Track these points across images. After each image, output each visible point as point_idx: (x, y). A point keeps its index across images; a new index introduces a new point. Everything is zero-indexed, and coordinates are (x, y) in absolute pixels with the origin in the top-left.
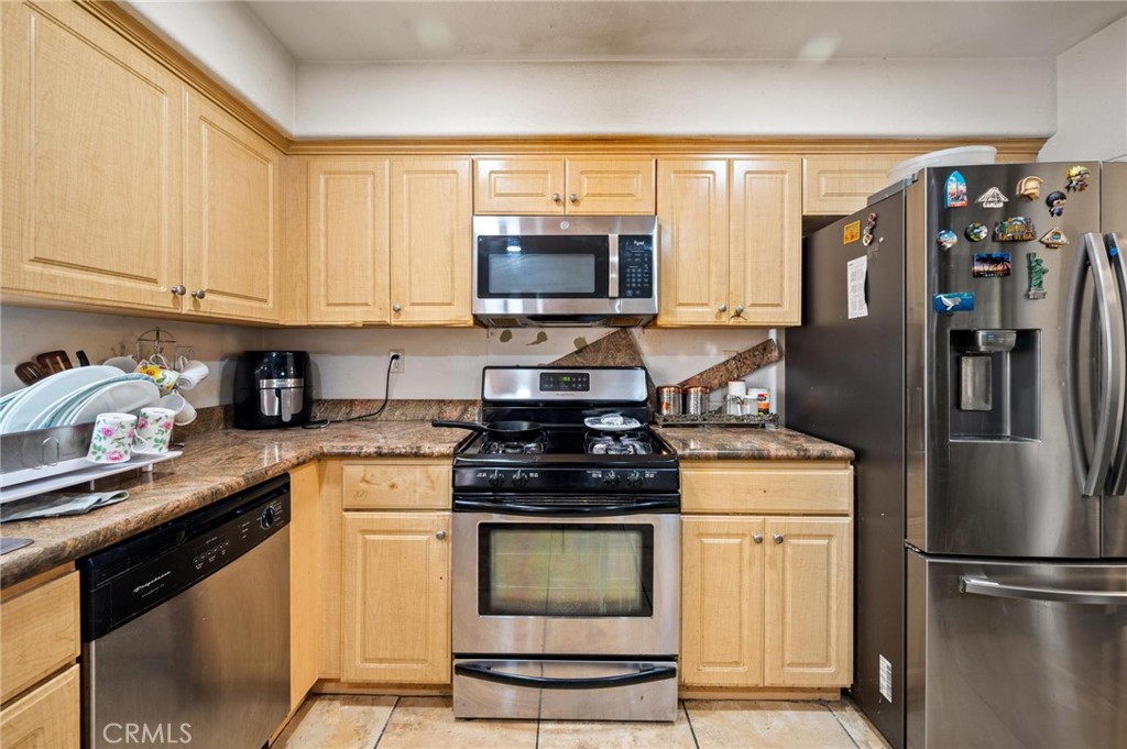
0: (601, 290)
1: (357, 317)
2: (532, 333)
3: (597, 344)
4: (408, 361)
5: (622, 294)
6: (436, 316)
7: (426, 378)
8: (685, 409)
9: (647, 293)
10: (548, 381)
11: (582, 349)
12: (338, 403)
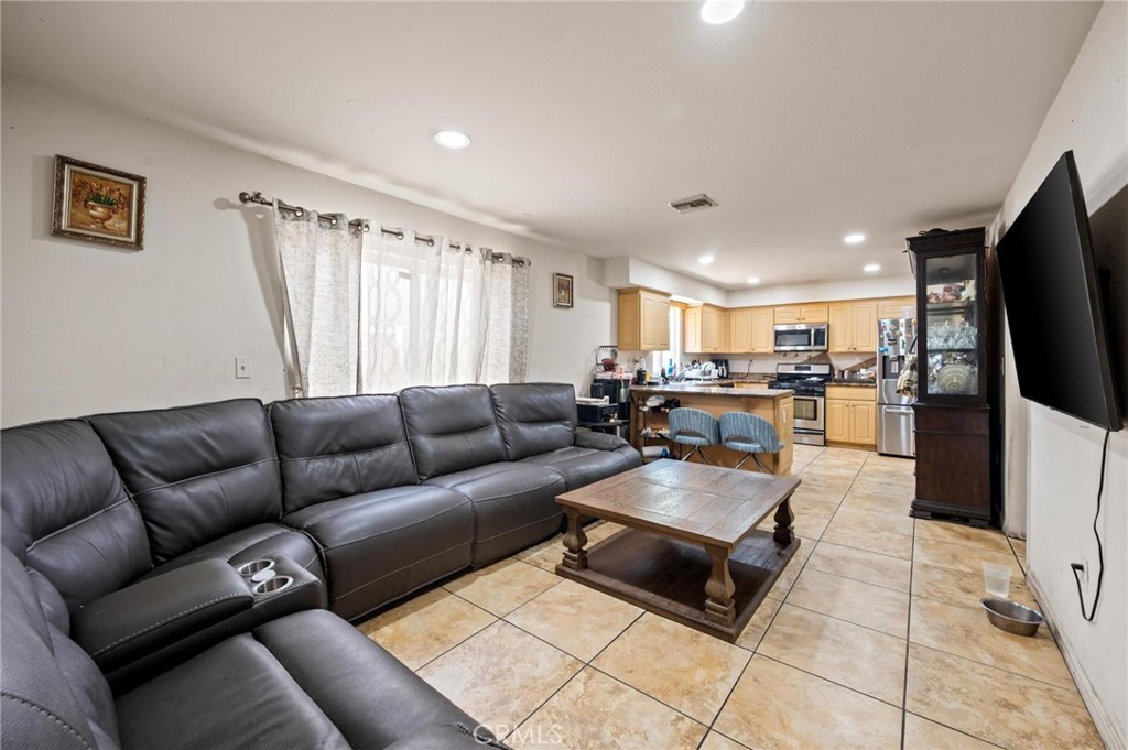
0: (809, 344)
1: (743, 351)
2: (794, 354)
3: (815, 357)
4: (754, 362)
5: (816, 344)
6: (764, 351)
7: (760, 367)
8: (843, 376)
9: (823, 344)
10: (797, 368)
11: (810, 358)
12: (734, 374)
